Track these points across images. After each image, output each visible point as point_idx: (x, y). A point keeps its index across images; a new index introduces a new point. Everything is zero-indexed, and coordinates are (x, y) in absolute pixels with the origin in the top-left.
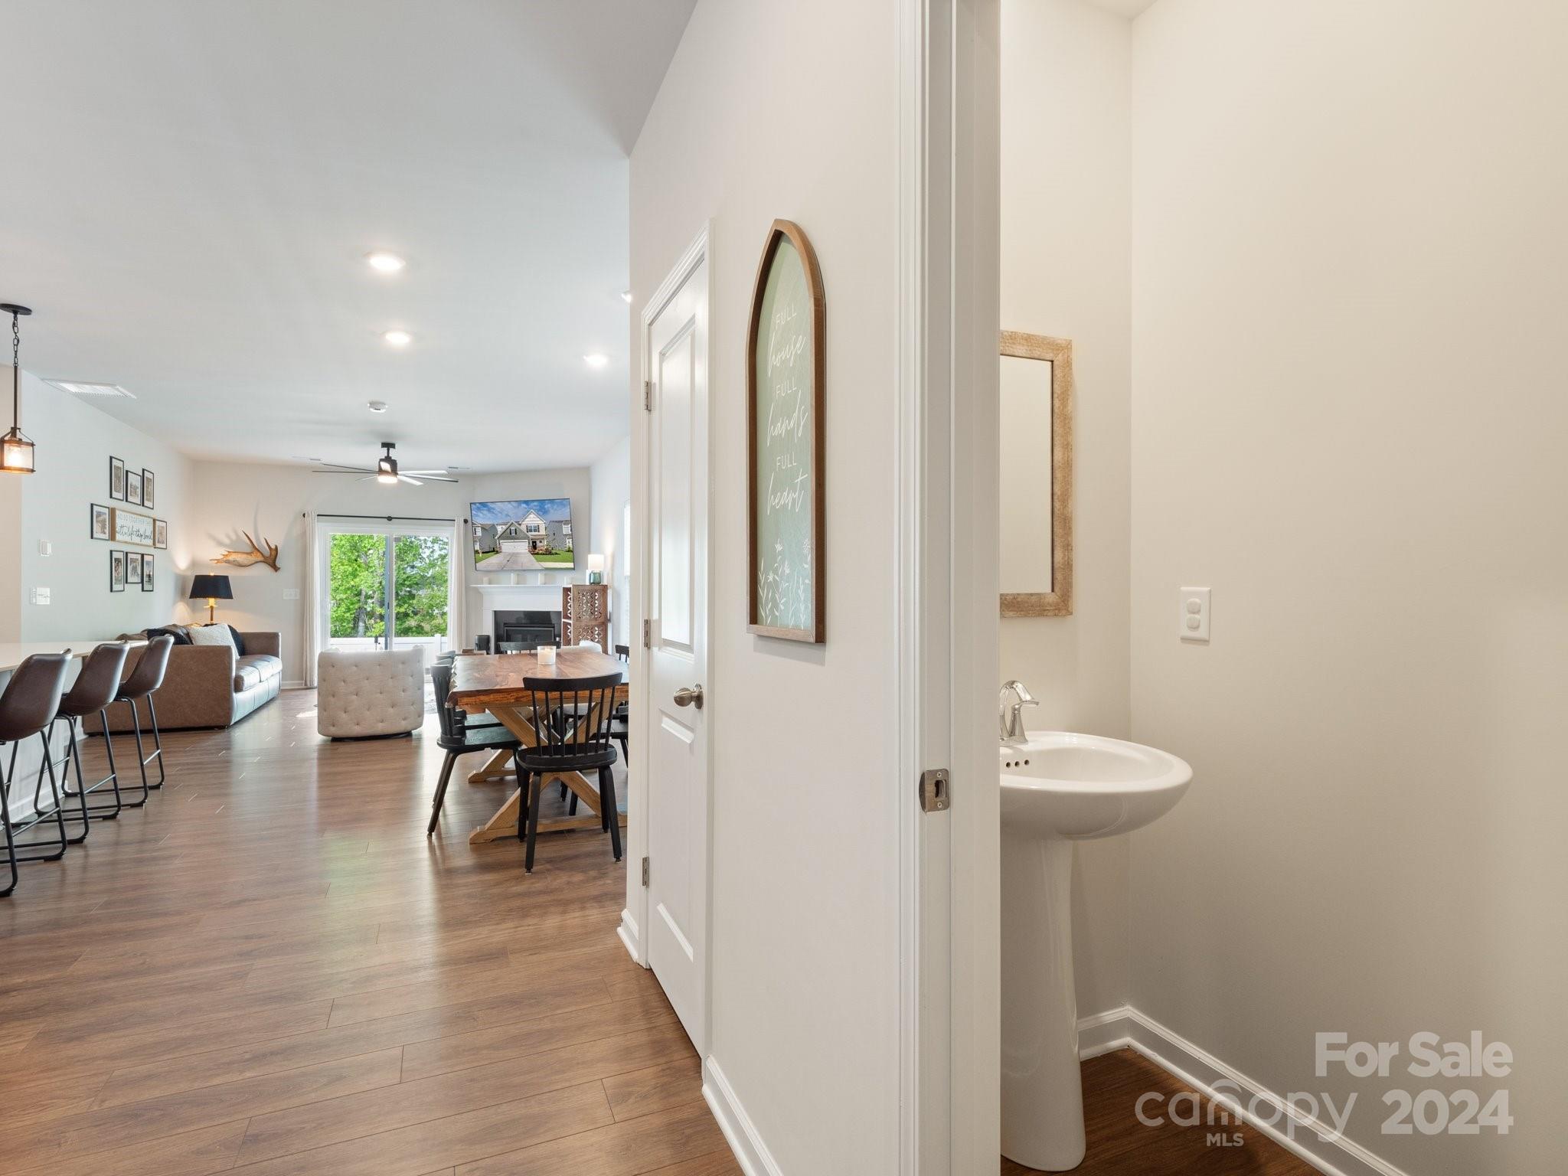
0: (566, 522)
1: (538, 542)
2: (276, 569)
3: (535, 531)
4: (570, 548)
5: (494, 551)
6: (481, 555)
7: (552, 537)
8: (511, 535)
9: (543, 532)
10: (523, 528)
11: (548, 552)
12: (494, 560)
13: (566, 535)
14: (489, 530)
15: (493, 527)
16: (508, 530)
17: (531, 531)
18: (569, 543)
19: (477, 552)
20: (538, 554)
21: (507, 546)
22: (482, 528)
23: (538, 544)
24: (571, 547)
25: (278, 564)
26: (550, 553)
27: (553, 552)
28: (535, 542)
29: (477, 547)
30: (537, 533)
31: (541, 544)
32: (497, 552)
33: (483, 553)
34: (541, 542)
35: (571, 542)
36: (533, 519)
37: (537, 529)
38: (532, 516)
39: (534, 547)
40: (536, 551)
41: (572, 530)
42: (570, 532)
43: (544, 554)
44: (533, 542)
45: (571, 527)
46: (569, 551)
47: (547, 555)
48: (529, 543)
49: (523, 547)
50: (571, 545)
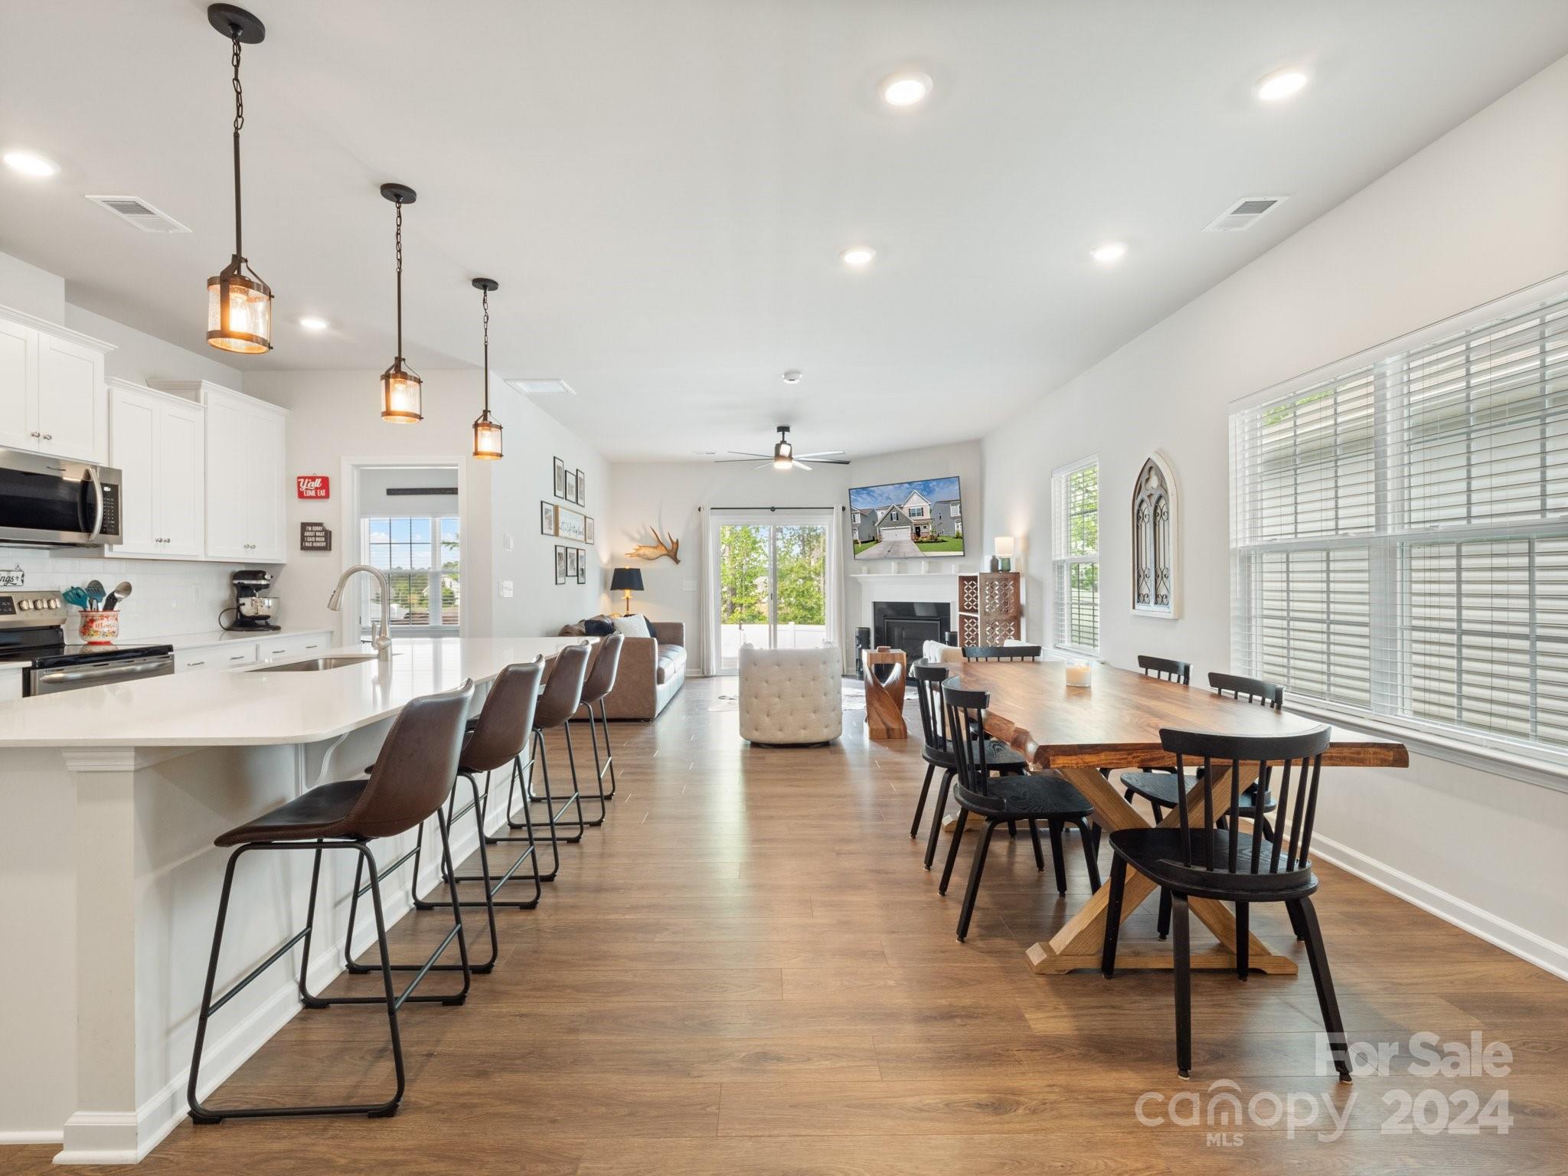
0: (953, 502)
1: (922, 528)
2: (677, 561)
3: (919, 515)
4: (959, 533)
5: (874, 540)
6: (860, 545)
7: (938, 521)
8: (895, 519)
9: (927, 516)
10: (905, 512)
11: (934, 540)
12: (874, 550)
13: (954, 518)
14: (868, 516)
15: (873, 512)
16: (889, 516)
17: (914, 515)
18: (958, 528)
19: (856, 542)
20: (921, 542)
21: (888, 535)
22: (861, 514)
23: (922, 530)
24: (961, 532)
25: (678, 557)
26: (936, 541)
27: (940, 539)
28: (919, 528)
29: (856, 536)
30: (920, 518)
31: (926, 530)
32: (877, 542)
33: (862, 543)
34: (925, 527)
35: (960, 526)
36: (916, 502)
37: (921, 512)
38: (915, 497)
39: (918, 532)
40: (920, 539)
41: (961, 512)
42: (959, 515)
43: (928, 542)
44: (917, 528)
45: (960, 507)
46: (957, 538)
47: (931, 542)
48: (912, 530)
49: (905, 534)
50: (960, 529)
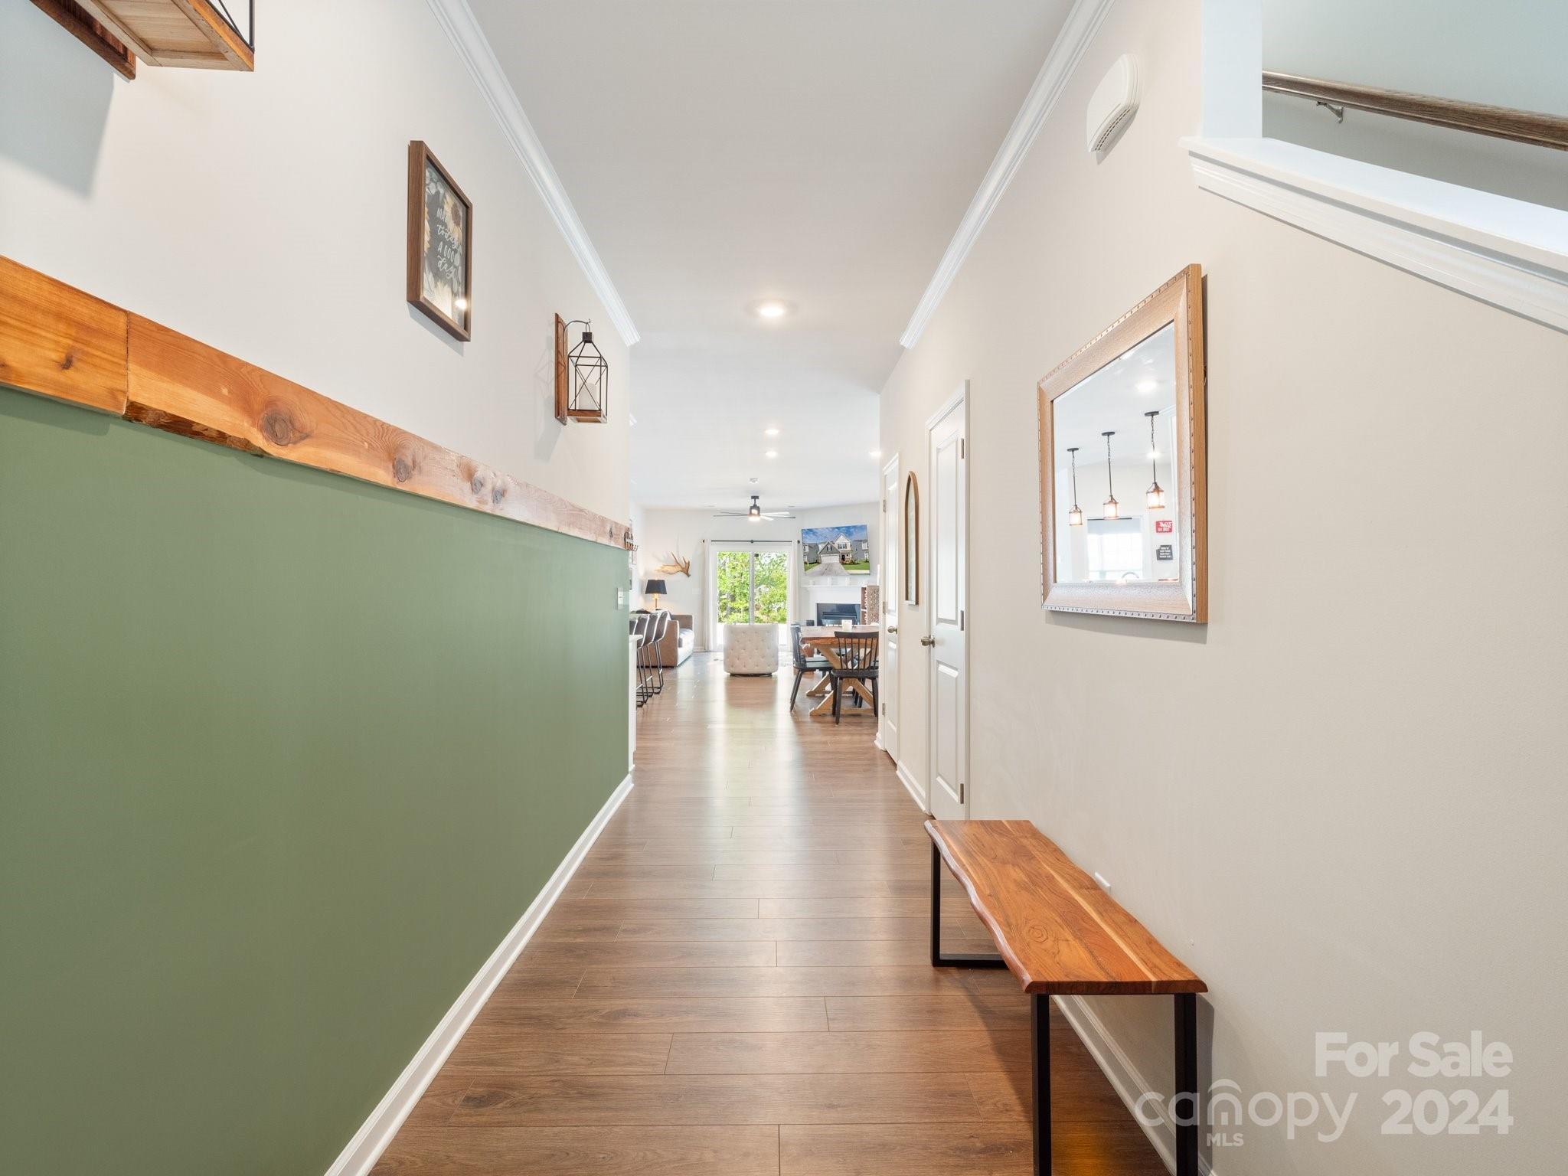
0: (863, 541)
2: (688, 575)
4: (866, 560)
5: (817, 562)
6: (808, 565)
7: (855, 551)
8: (830, 550)
9: (849, 548)
10: (836, 546)
11: (853, 563)
12: (817, 568)
13: (864, 550)
14: (813, 547)
15: (816, 545)
16: (826, 548)
17: (841, 547)
18: (866, 556)
19: (806, 563)
20: (846, 564)
21: (826, 559)
22: (809, 546)
23: (846, 557)
24: (868, 558)
25: (689, 573)
26: (854, 564)
27: (856, 562)
29: (806, 560)
30: (845, 549)
31: (848, 557)
32: (819, 563)
33: (810, 564)
36: (842, 540)
37: (845, 546)
38: (842, 537)
39: (843, 559)
40: (845, 562)
41: (868, 547)
42: (866, 548)
43: (849, 564)
44: (843, 556)
45: (867, 544)
46: (865, 562)
47: (851, 564)
48: (840, 556)
49: (835, 559)
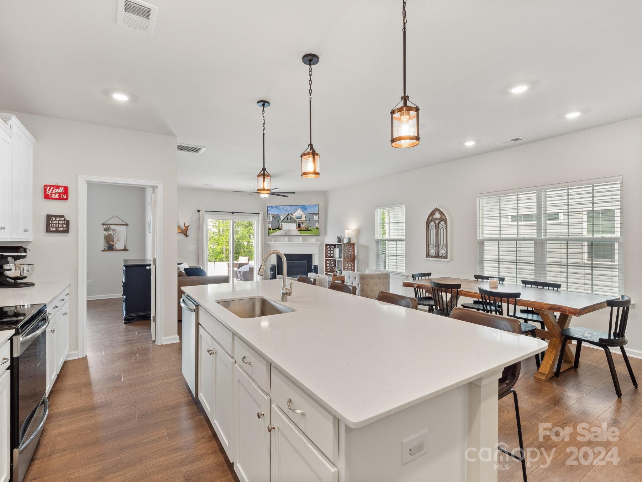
0: (316, 214)
1: (301, 224)
2: (187, 236)
3: (300, 218)
5: (279, 228)
6: (271, 230)
7: (308, 222)
8: (289, 219)
9: (304, 219)
10: (294, 217)
11: (307, 229)
12: (278, 233)
13: (316, 221)
14: (277, 218)
15: (279, 216)
16: (286, 218)
17: (298, 218)
18: (317, 225)
19: (269, 229)
20: (301, 230)
21: (285, 226)
22: (273, 217)
23: (301, 225)
24: (318, 227)
25: (188, 234)
26: (307, 230)
27: (309, 229)
28: (300, 224)
29: (270, 226)
30: (301, 220)
32: (280, 229)
33: (273, 229)
34: (303, 224)
35: (318, 224)
36: (299, 213)
37: (301, 217)
38: (299, 211)
39: (299, 226)
40: (300, 229)
41: (319, 219)
42: (318, 219)
43: (304, 230)
44: (299, 224)
45: (318, 216)
46: (317, 229)
47: (305, 230)
48: (297, 225)
49: (293, 227)
50: (318, 225)
